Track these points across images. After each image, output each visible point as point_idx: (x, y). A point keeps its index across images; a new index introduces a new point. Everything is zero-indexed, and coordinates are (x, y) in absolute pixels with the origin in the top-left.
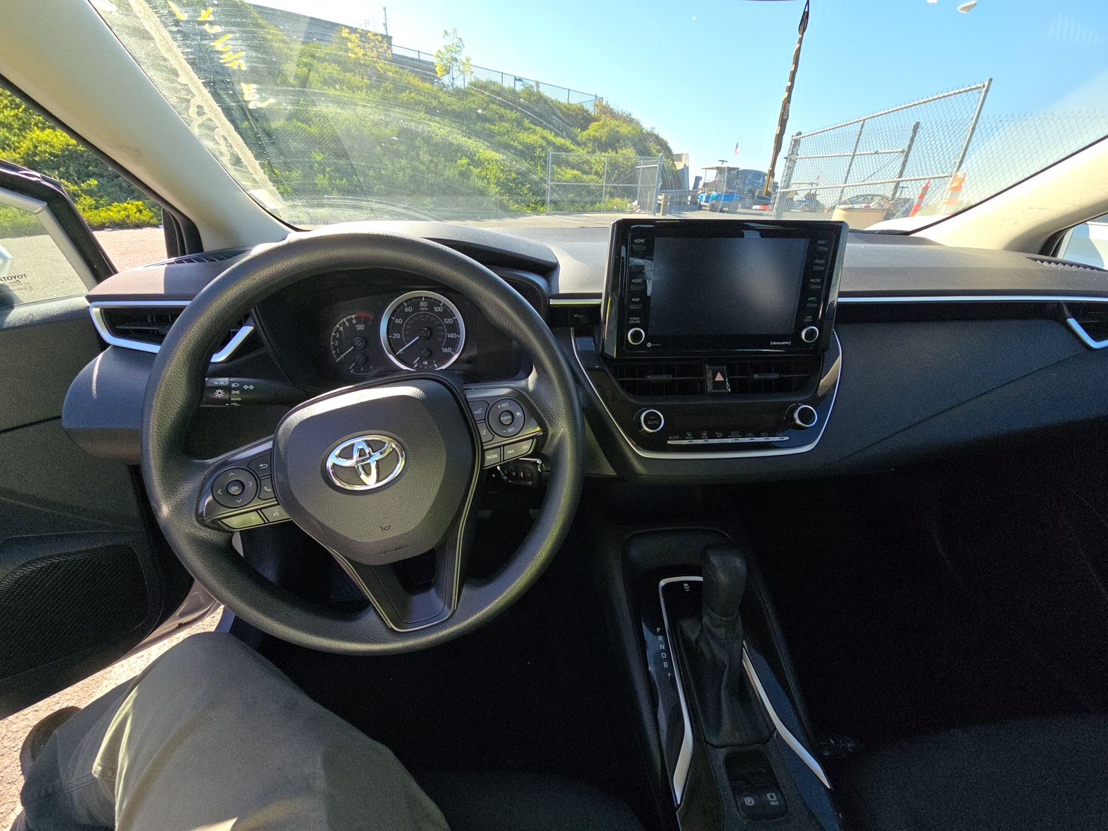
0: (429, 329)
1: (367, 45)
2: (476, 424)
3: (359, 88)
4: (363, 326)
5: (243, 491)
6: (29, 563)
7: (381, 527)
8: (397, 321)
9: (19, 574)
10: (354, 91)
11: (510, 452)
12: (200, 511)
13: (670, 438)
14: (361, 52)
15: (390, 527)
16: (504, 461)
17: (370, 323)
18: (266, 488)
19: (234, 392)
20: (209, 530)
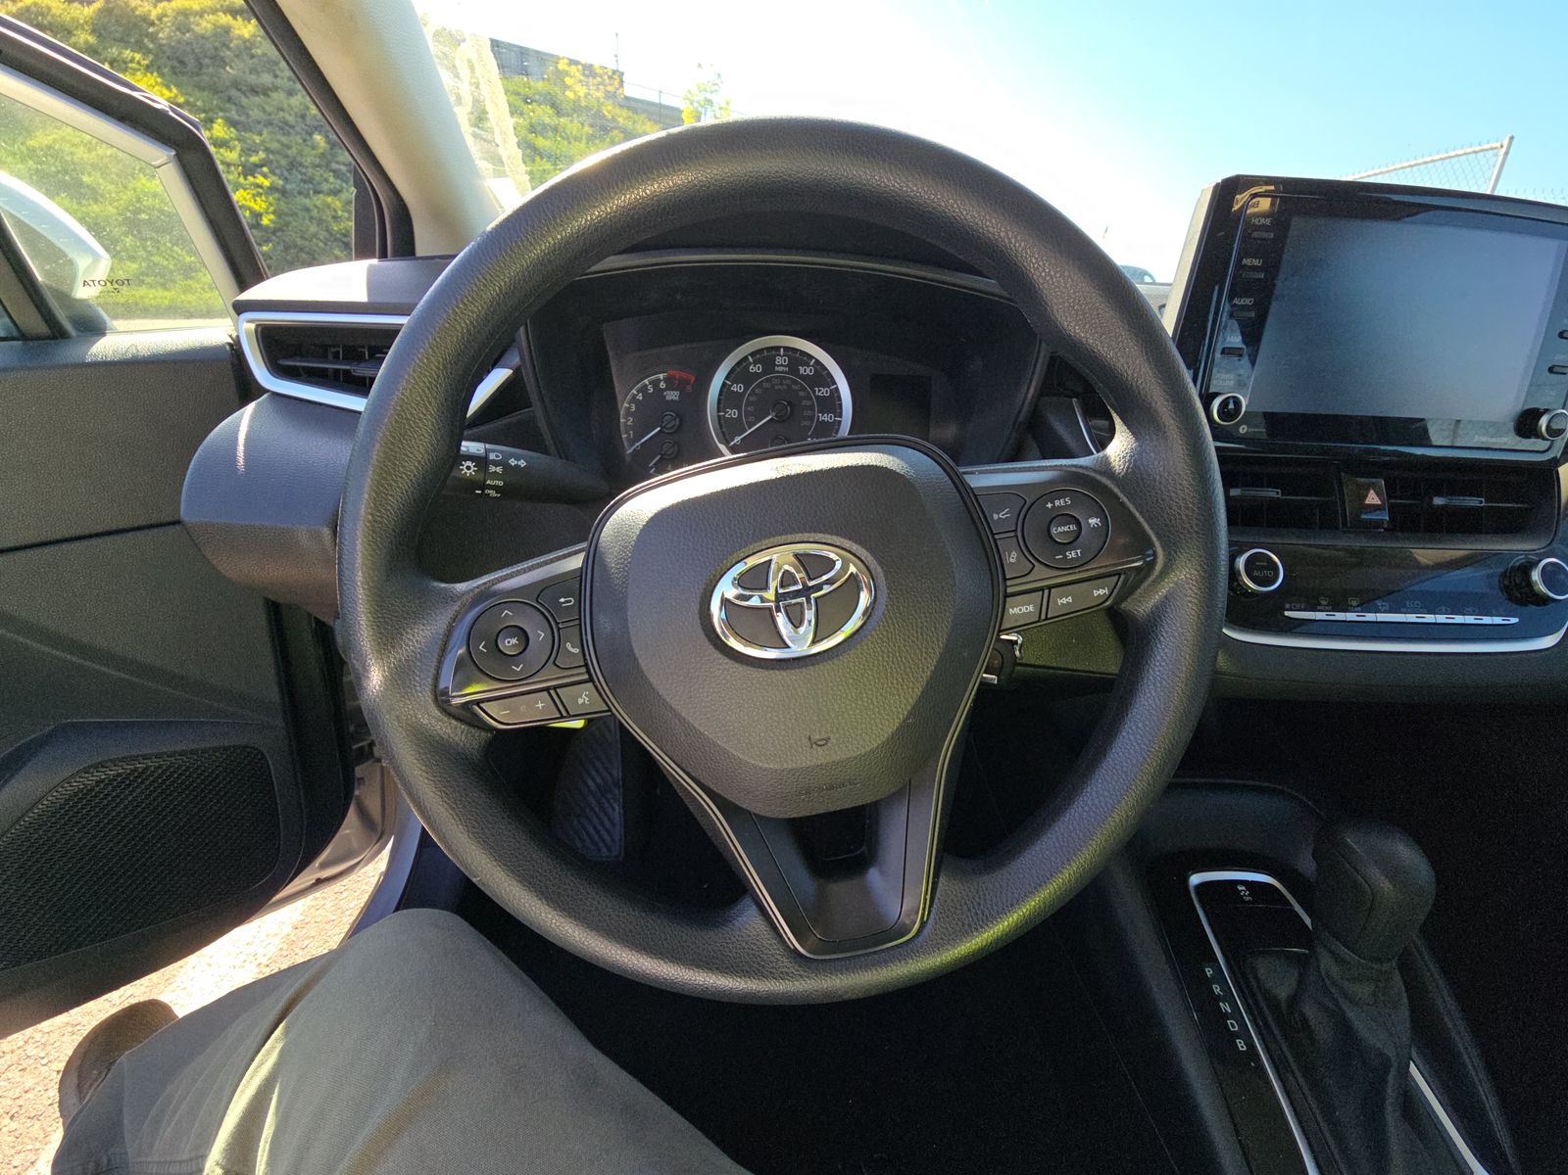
0: (790, 403)
1: (591, 79)
2: (995, 540)
3: (577, 139)
4: (677, 393)
5: (525, 650)
6: (96, 766)
7: (810, 739)
8: (735, 388)
9: (77, 784)
10: (570, 143)
11: (1064, 601)
12: (442, 686)
13: (1287, 606)
14: (582, 91)
15: (827, 740)
16: (1046, 619)
17: (689, 388)
18: (569, 646)
19: (492, 469)
20: (454, 722)
